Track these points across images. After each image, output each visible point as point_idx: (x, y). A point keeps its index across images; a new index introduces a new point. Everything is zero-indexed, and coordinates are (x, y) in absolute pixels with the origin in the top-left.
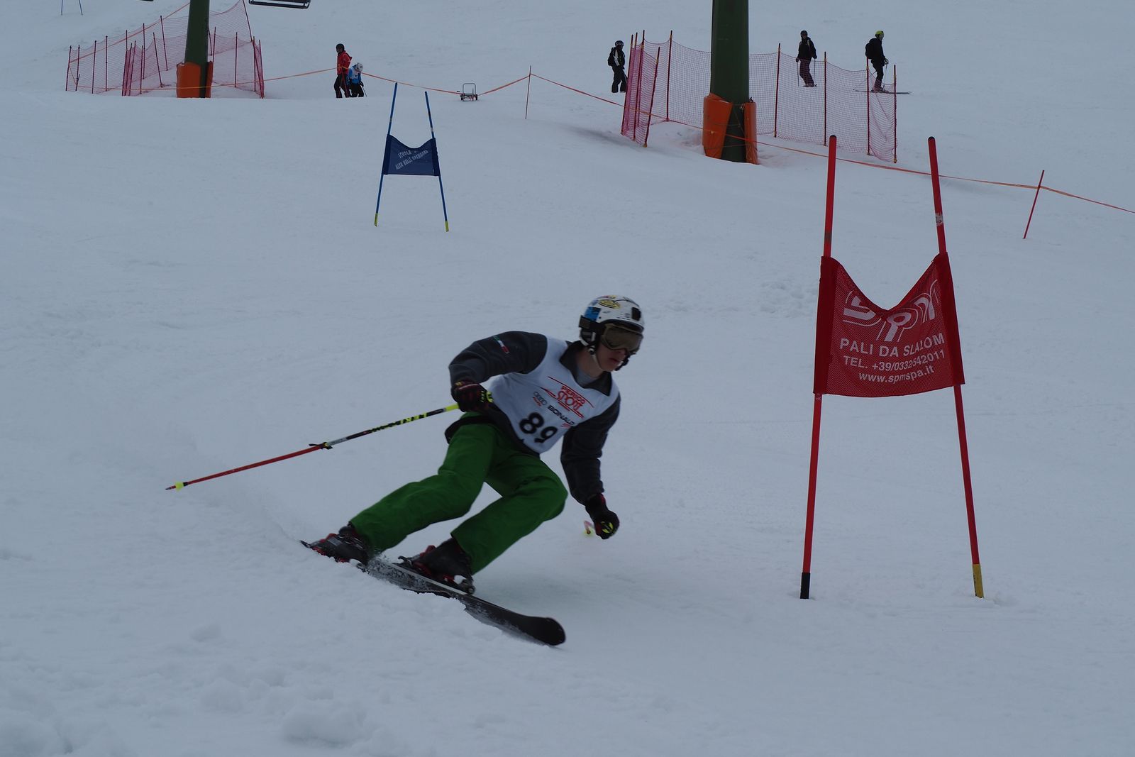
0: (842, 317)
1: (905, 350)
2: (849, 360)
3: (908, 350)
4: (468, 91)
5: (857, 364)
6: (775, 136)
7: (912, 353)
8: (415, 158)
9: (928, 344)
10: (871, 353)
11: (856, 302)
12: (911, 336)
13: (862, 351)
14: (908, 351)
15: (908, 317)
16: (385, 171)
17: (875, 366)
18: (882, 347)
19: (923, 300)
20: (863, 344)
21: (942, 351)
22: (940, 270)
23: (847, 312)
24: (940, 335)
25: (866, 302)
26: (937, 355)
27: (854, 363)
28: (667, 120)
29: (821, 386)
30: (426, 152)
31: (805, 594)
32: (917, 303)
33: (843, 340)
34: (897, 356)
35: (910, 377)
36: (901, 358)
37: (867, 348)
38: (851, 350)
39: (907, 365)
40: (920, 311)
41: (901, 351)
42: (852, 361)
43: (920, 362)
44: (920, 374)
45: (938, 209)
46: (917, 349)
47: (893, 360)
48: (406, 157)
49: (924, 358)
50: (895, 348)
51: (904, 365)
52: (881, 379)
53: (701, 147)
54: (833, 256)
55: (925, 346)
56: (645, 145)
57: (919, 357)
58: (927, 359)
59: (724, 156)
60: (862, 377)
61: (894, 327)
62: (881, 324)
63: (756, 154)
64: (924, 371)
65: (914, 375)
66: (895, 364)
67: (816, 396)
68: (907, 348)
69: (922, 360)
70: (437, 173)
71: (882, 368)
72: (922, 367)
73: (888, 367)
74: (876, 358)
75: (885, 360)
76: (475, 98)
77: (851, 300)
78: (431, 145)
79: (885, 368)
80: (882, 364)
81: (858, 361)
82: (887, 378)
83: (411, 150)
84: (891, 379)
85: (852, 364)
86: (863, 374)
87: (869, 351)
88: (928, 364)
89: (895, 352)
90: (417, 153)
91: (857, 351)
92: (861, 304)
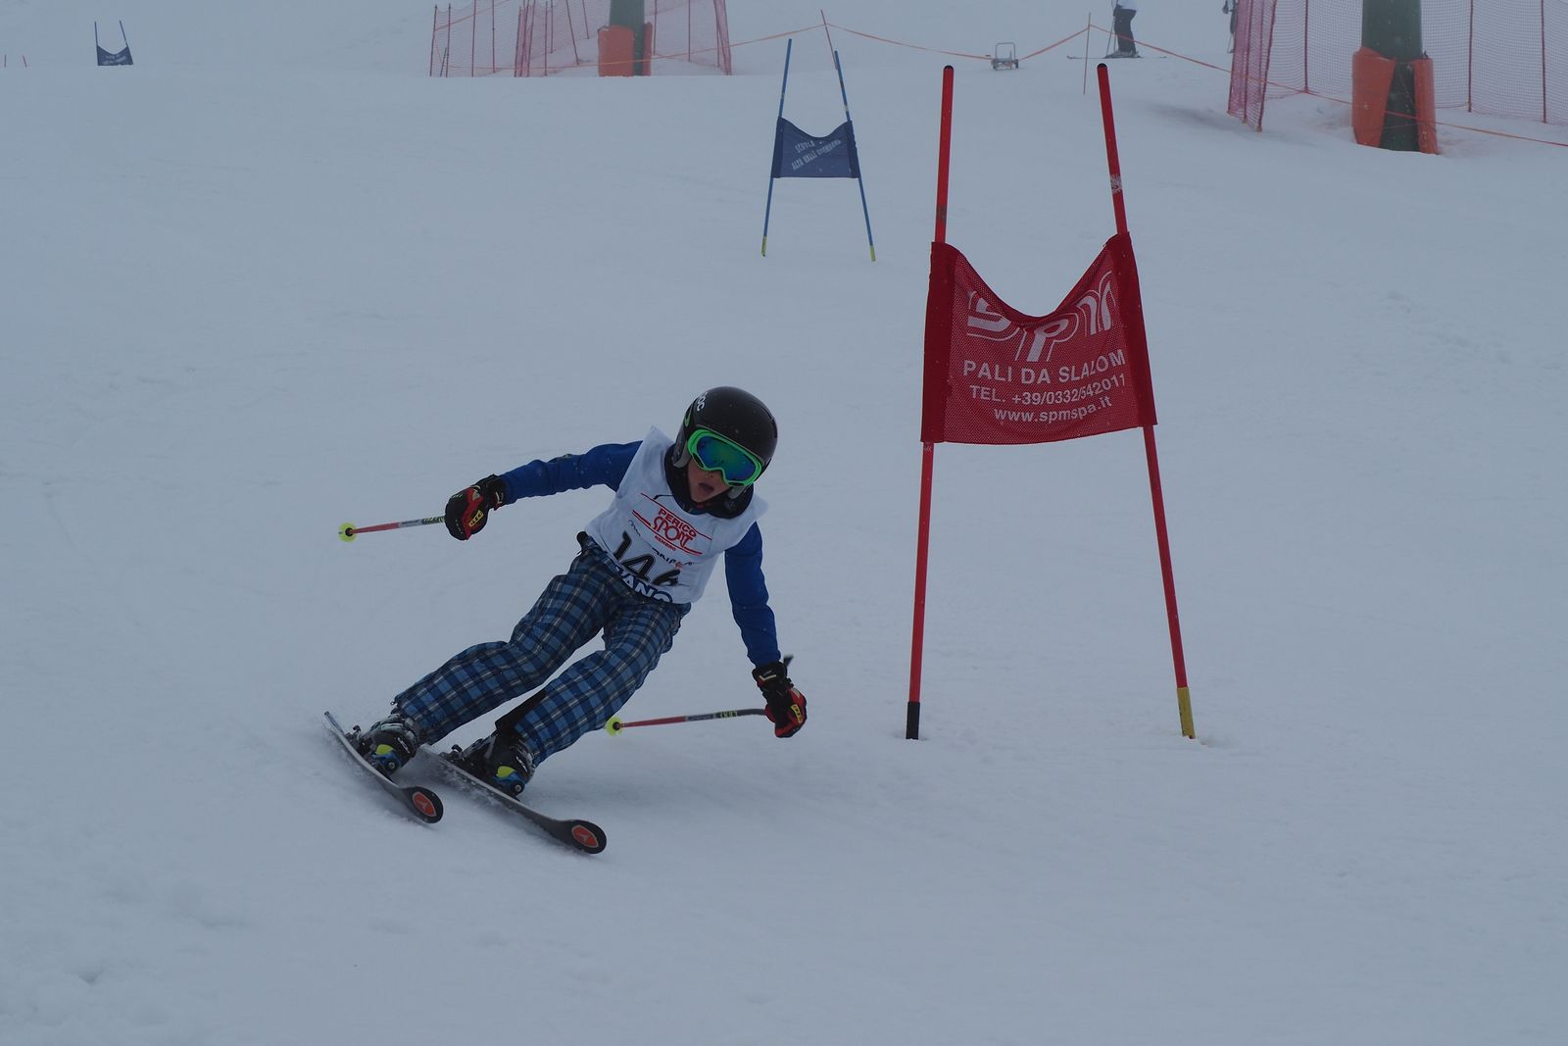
1: (1062, 374)
2: (979, 391)
3: (1065, 373)
4: (1004, 55)
5: (990, 396)
6: (1470, 110)
7: (1074, 379)
8: (820, 152)
9: (1102, 365)
10: (1010, 380)
11: (982, 305)
12: (1057, 357)
13: (997, 378)
14: (1066, 375)
15: (1064, 324)
16: (777, 171)
17: (1017, 399)
18: (1024, 370)
19: (1090, 301)
20: (997, 366)
21: (1122, 376)
22: (1118, 258)
23: (972, 322)
24: (1120, 351)
25: (999, 307)
26: (1116, 381)
27: (985, 396)
28: (1306, 90)
29: (934, 430)
30: (837, 142)
31: (912, 732)
32: (1078, 306)
33: (967, 362)
34: (1049, 382)
35: (1078, 414)
36: (1055, 385)
37: (1004, 374)
38: (980, 376)
39: (1071, 396)
40: (1081, 315)
41: (1054, 376)
42: (983, 393)
43: (1091, 393)
44: (1093, 409)
45: (1114, 169)
46: (1085, 373)
47: (1043, 388)
49: (1097, 386)
50: (1044, 371)
52: (1028, 417)
53: (1349, 131)
54: (948, 241)
55: (1098, 368)
56: (1260, 129)
57: (1090, 385)
58: (1102, 388)
60: (999, 415)
61: (1040, 338)
62: (1020, 335)
63: (1434, 138)
64: (1098, 404)
65: (1083, 412)
66: (1047, 395)
67: (925, 446)
68: (1064, 371)
69: (1094, 390)
70: (855, 173)
71: (1026, 401)
72: (1095, 400)
73: (1037, 399)
74: (1018, 387)
75: (1032, 388)
76: (1014, 66)
77: (975, 302)
78: (847, 130)
79: (1032, 400)
80: (1027, 395)
81: (991, 392)
82: (1037, 416)
83: (816, 139)
84: (1043, 416)
85: (982, 397)
86: (1001, 411)
87: (1006, 376)
88: (1103, 395)
89: (1045, 376)
90: (823, 145)
91: (990, 377)
92: (990, 308)
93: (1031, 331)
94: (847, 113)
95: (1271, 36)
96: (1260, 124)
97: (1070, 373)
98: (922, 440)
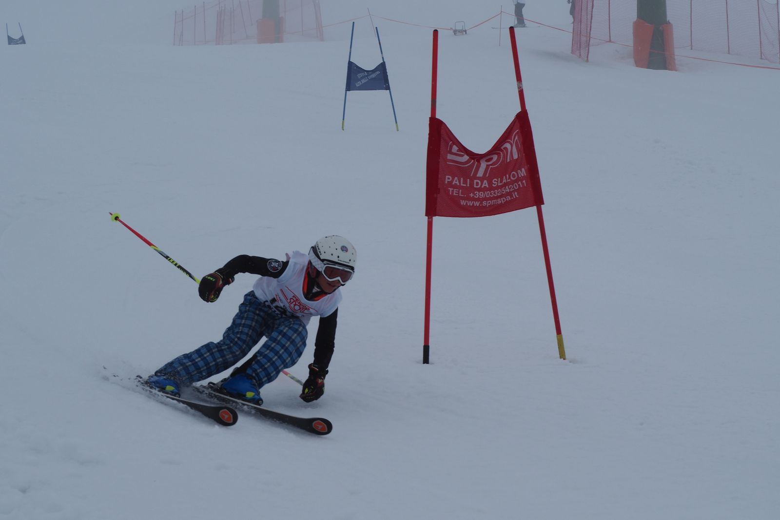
0: (446, 160)
1: (494, 182)
2: (453, 191)
3: (496, 182)
4: (459, 27)
5: (458, 193)
6: (692, 49)
7: (499, 184)
8: (370, 77)
9: (514, 177)
10: (468, 185)
11: (455, 149)
12: (492, 174)
13: (462, 185)
15: (495, 157)
16: (349, 87)
17: (472, 195)
18: (475, 181)
19: (508, 145)
20: (462, 179)
21: (524, 182)
22: (522, 122)
23: (450, 157)
24: (523, 169)
25: (464, 150)
26: (521, 185)
27: (456, 193)
28: (610, 41)
29: (432, 210)
30: (378, 73)
31: (426, 360)
32: (502, 148)
33: (447, 177)
34: (488, 187)
35: (500, 201)
36: (491, 188)
37: (465, 182)
38: (453, 184)
39: (497, 193)
40: (503, 153)
41: (490, 183)
43: (508, 190)
44: (509, 198)
45: (519, 78)
46: (504, 181)
47: (485, 190)
48: (362, 78)
49: (511, 187)
50: (485, 181)
51: (494, 193)
52: (477, 204)
53: (632, 61)
54: (438, 116)
55: (512, 178)
56: (587, 61)
57: (507, 187)
58: (513, 188)
59: (649, 66)
60: (463, 203)
61: (483, 165)
62: (473, 164)
63: (674, 63)
64: (511, 196)
65: (504, 200)
66: (486, 193)
67: (428, 218)
68: (495, 181)
69: (510, 189)
70: (387, 87)
71: (476, 196)
72: (510, 194)
73: (481, 195)
74: (472, 189)
75: (479, 190)
76: (464, 33)
77: (451, 147)
78: (382, 67)
79: (479, 196)
80: (477, 193)
81: (459, 191)
82: (481, 203)
83: (367, 71)
84: (484, 203)
85: (454, 194)
86: (464, 201)
87: (467, 184)
88: (514, 191)
89: (486, 184)
90: (372, 74)
91: (458, 184)
92: (459, 150)
93: (478, 161)
94: (383, 58)
95: (592, 15)
96: (587, 57)
97: (497, 182)
98: (426, 215)
